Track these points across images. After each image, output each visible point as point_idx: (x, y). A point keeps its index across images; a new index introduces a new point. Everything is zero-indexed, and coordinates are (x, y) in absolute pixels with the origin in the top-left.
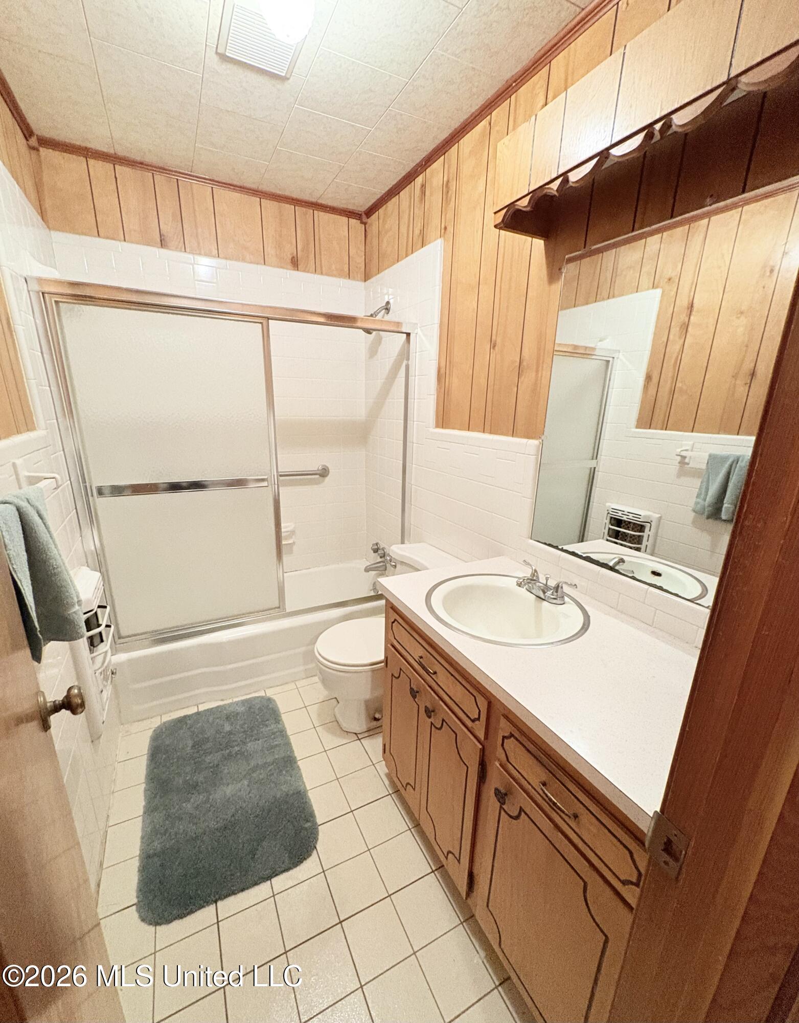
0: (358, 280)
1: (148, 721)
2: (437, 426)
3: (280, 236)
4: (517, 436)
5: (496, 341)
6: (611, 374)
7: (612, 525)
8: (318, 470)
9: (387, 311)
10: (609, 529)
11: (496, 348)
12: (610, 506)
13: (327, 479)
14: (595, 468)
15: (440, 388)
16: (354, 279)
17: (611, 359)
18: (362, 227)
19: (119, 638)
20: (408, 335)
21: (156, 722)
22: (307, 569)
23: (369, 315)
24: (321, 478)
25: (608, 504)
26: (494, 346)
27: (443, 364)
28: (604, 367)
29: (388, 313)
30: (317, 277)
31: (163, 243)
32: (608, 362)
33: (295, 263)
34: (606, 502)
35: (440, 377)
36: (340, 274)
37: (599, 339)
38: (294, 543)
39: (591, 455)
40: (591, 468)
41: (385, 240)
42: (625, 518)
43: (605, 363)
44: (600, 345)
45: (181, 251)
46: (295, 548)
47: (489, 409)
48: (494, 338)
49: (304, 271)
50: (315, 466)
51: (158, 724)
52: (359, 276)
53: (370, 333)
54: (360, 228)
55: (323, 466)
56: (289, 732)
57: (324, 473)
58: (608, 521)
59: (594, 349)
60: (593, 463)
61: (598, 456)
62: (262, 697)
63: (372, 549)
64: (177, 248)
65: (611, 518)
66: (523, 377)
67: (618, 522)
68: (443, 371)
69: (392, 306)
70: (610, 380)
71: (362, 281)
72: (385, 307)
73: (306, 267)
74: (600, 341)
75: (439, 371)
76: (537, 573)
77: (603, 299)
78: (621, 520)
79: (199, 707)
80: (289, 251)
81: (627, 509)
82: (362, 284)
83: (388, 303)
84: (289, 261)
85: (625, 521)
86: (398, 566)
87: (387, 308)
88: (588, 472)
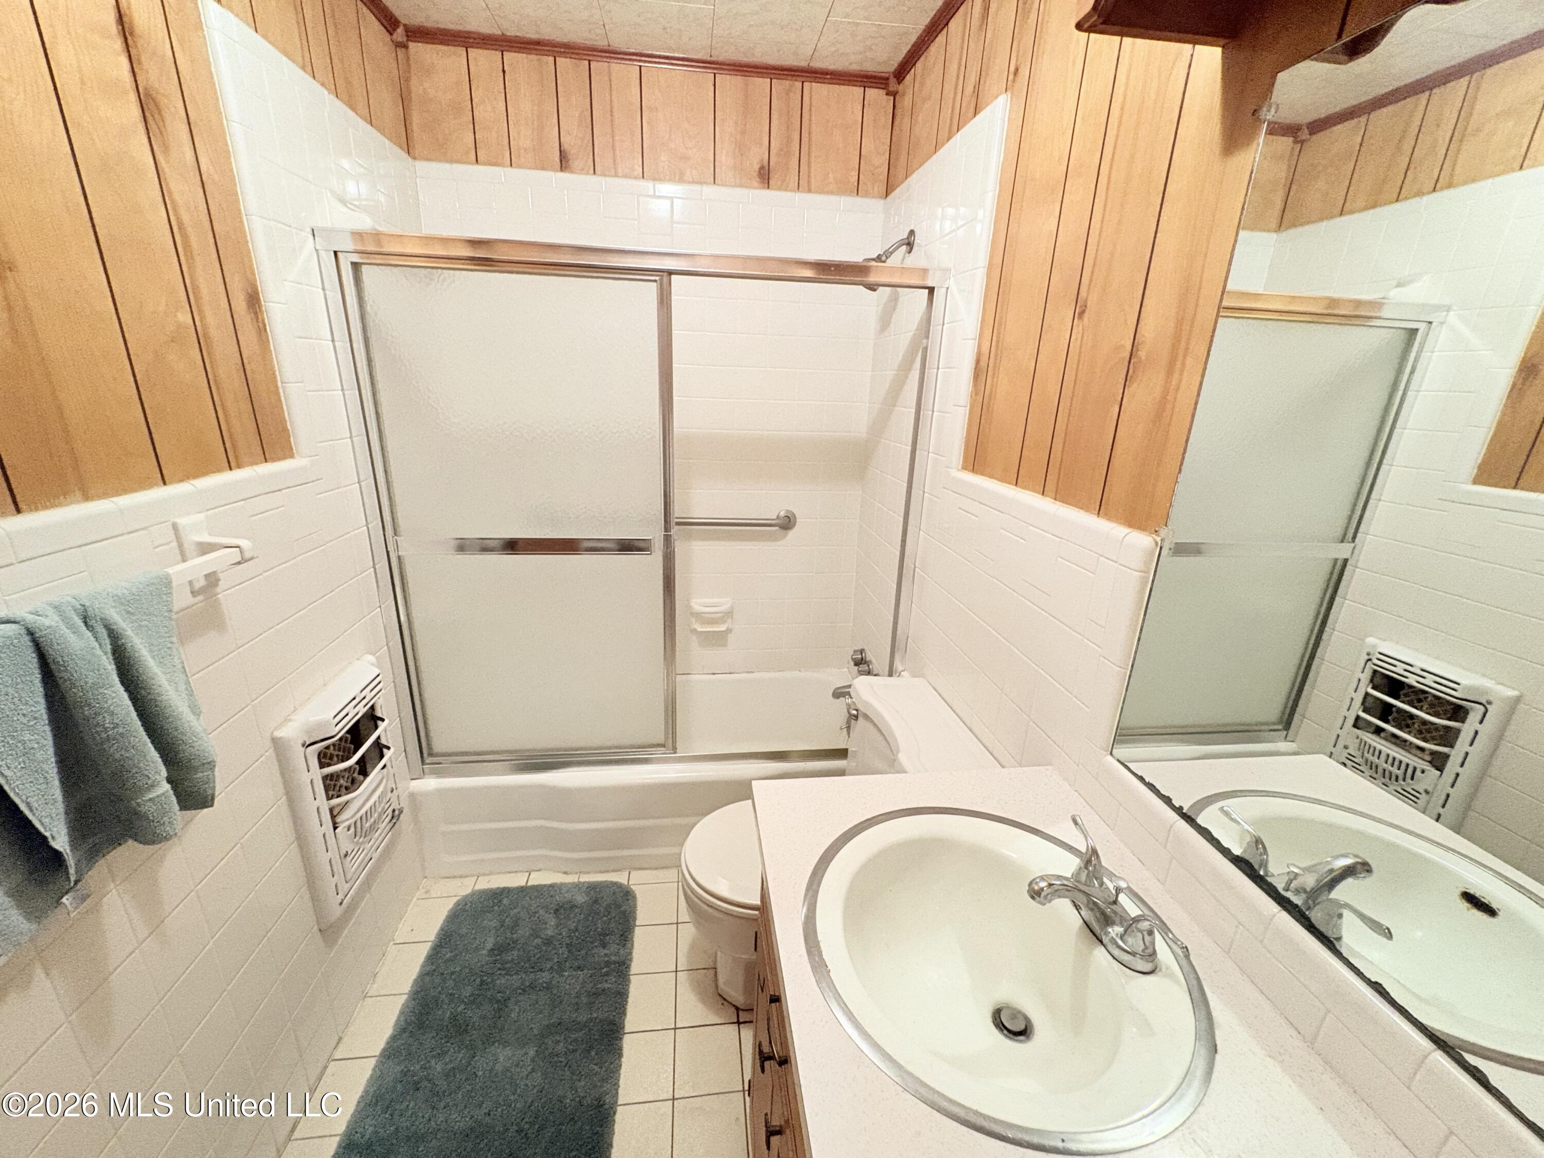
0: (873, 197)
1: (457, 882)
2: (964, 468)
3: (743, 133)
4: (1109, 517)
5: (1086, 301)
6: (1416, 359)
7: (1374, 688)
8: (778, 517)
9: (909, 247)
10: (1367, 694)
11: (1086, 316)
12: (1374, 646)
13: (792, 533)
14: (1346, 561)
15: (976, 394)
16: (867, 195)
17: (1422, 327)
18: (888, 101)
19: (431, 754)
20: (931, 290)
21: (465, 888)
22: (748, 672)
23: (875, 256)
24: (782, 532)
25: (1370, 640)
26: (1082, 313)
27: (985, 349)
28: (1399, 346)
29: (910, 252)
30: (799, 198)
31: (564, 162)
32: (1413, 332)
33: (765, 176)
34: (1366, 636)
35: (979, 372)
36: (841, 189)
37: (1394, 283)
38: (729, 631)
39: (1339, 532)
40: (1336, 560)
41: (920, 118)
42: (1412, 680)
43: (1403, 335)
44: (1395, 294)
45: (588, 174)
46: (731, 638)
47: (1058, 446)
48: (1083, 294)
49: (779, 189)
50: (771, 513)
51: (468, 891)
52: (876, 189)
53: (875, 290)
54: (884, 103)
55: (787, 511)
56: (635, 968)
57: (787, 523)
58: (1366, 676)
59: (1377, 305)
60: (1342, 552)
61: (1359, 535)
62: (618, 885)
63: (853, 659)
64: (583, 170)
65: (1375, 672)
66: (1135, 385)
67: (1394, 686)
68: (983, 364)
69: (918, 240)
70: (1412, 372)
71: (881, 198)
72: (906, 241)
73: (784, 180)
74: (1399, 285)
75: (978, 361)
76: (1098, 856)
77: (1419, 194)
78: (1403, 683)
79: (531, 876)
80: (756, 157)
81: (1420, 661)
82: (879, 204)
83: (912, 232)
84: (755, 174)
85: (1411, 687)
86: (860, 719)
87: (909, 243)
88: (1327, 567)
